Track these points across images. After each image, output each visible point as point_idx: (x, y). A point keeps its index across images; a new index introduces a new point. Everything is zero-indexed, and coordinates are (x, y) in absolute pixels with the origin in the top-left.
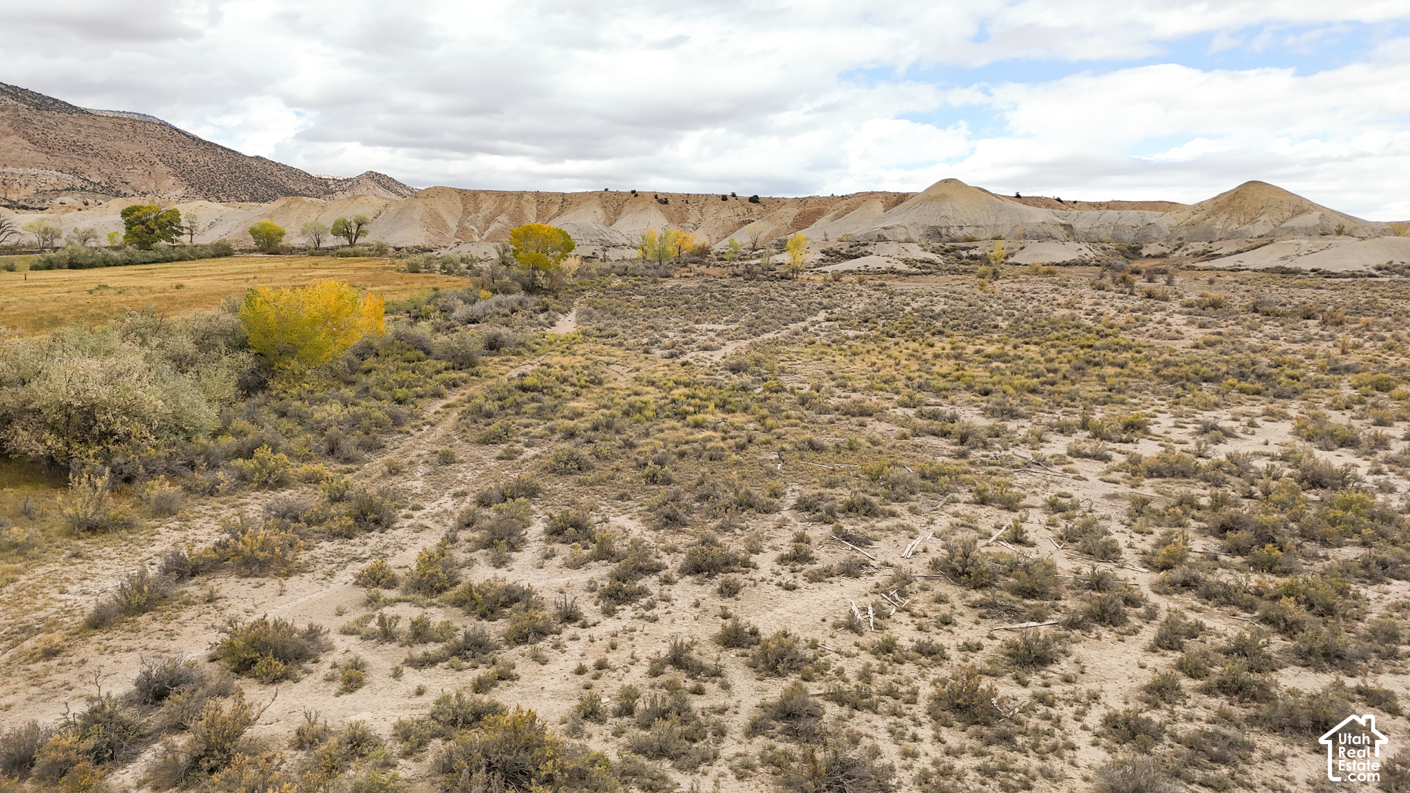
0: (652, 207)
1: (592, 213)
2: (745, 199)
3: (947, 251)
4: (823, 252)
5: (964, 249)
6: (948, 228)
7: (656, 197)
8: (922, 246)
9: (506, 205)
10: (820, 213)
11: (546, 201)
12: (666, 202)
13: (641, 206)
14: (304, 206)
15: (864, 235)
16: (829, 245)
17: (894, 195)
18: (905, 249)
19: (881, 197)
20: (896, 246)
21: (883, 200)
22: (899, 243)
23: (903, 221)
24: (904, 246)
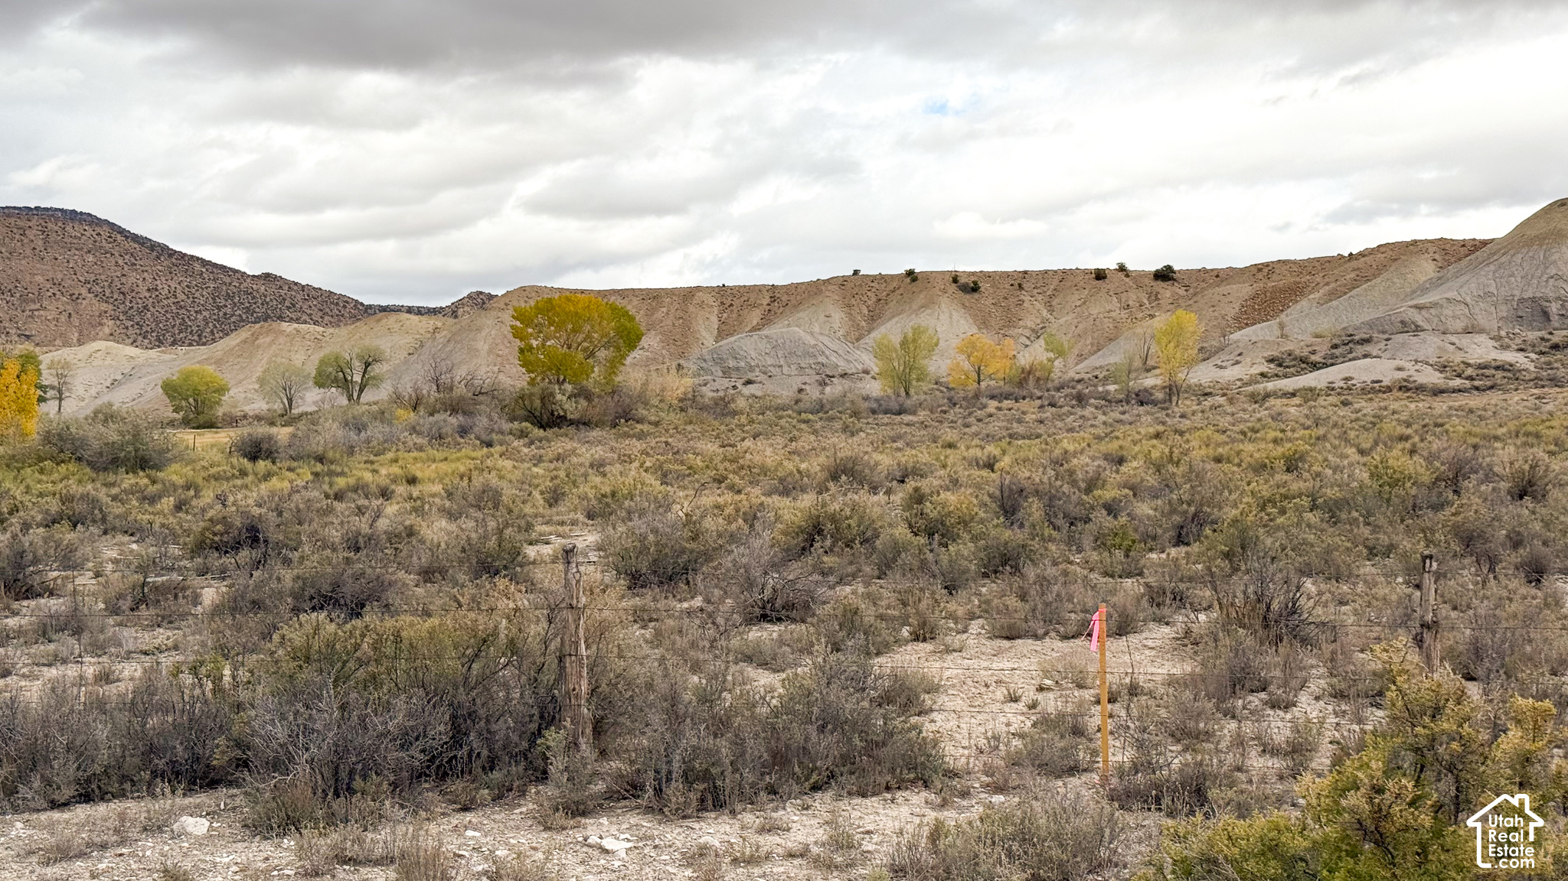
0: (945, 302)
1: (822, 318)
2: (1142, 274)
3: (1555, 347)
4: (1271, 361)
6: (1564, 301)
7: (955, 280)
8: (1497, 338)
10: (1295, 292)
11: (737, 302)
12: (975, 288)
14: (282, 340)
15: (1371, 325)
16: (1289, 346)
17: (1463, 244)
18: (1453, 344)
19: (1432, 250)
20: (1436, 339)
21: (1437, 257)
22: (1444, 333)
23: (1462, 291)
24: (1453, 339)
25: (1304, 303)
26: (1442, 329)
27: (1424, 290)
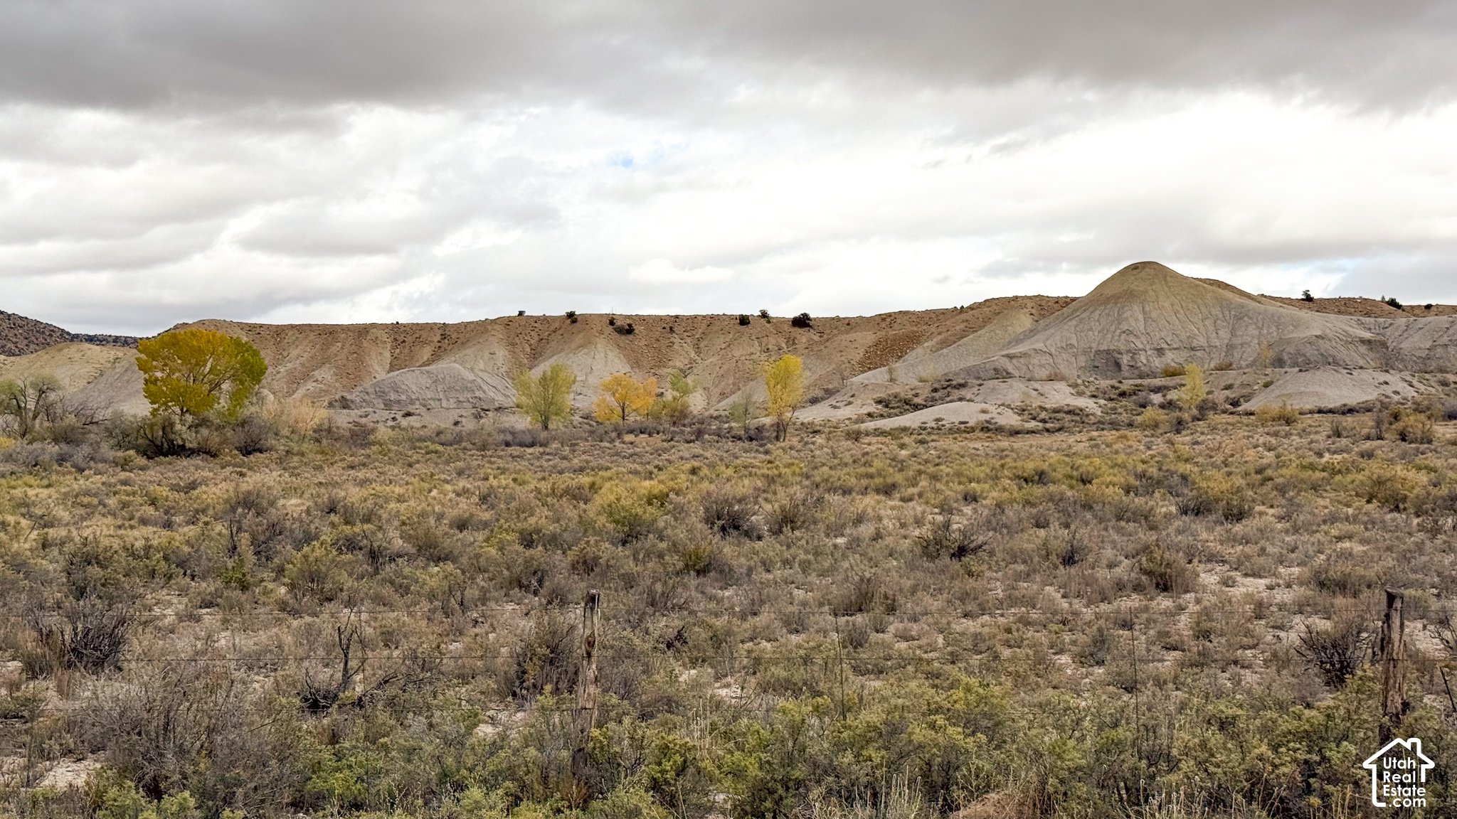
0: (601, 344)
1: (487, 355)
2: (782, 321)
3: (1123, 394)
4: (879, 402)
5: (1157, 390)
6: (1134, 353)
7: (612, 323)
8: (1075, 386)
9: (334, 349)
10: (913, 340)
11: (409, 339)
12: (629, 330)
13: (579, 339)
15: (968, 371)
16: (895, 389)
17: (1057, 300)
18: (1036, 390)
19: (1030, 305)
20: (1021, 386)
21: (1034, 311)
22: (1029, 380)
23: (1048, 343)
24: (1037, 385)
25: (919, 350)
26: (1028, 376)
27: (1018, 341)
